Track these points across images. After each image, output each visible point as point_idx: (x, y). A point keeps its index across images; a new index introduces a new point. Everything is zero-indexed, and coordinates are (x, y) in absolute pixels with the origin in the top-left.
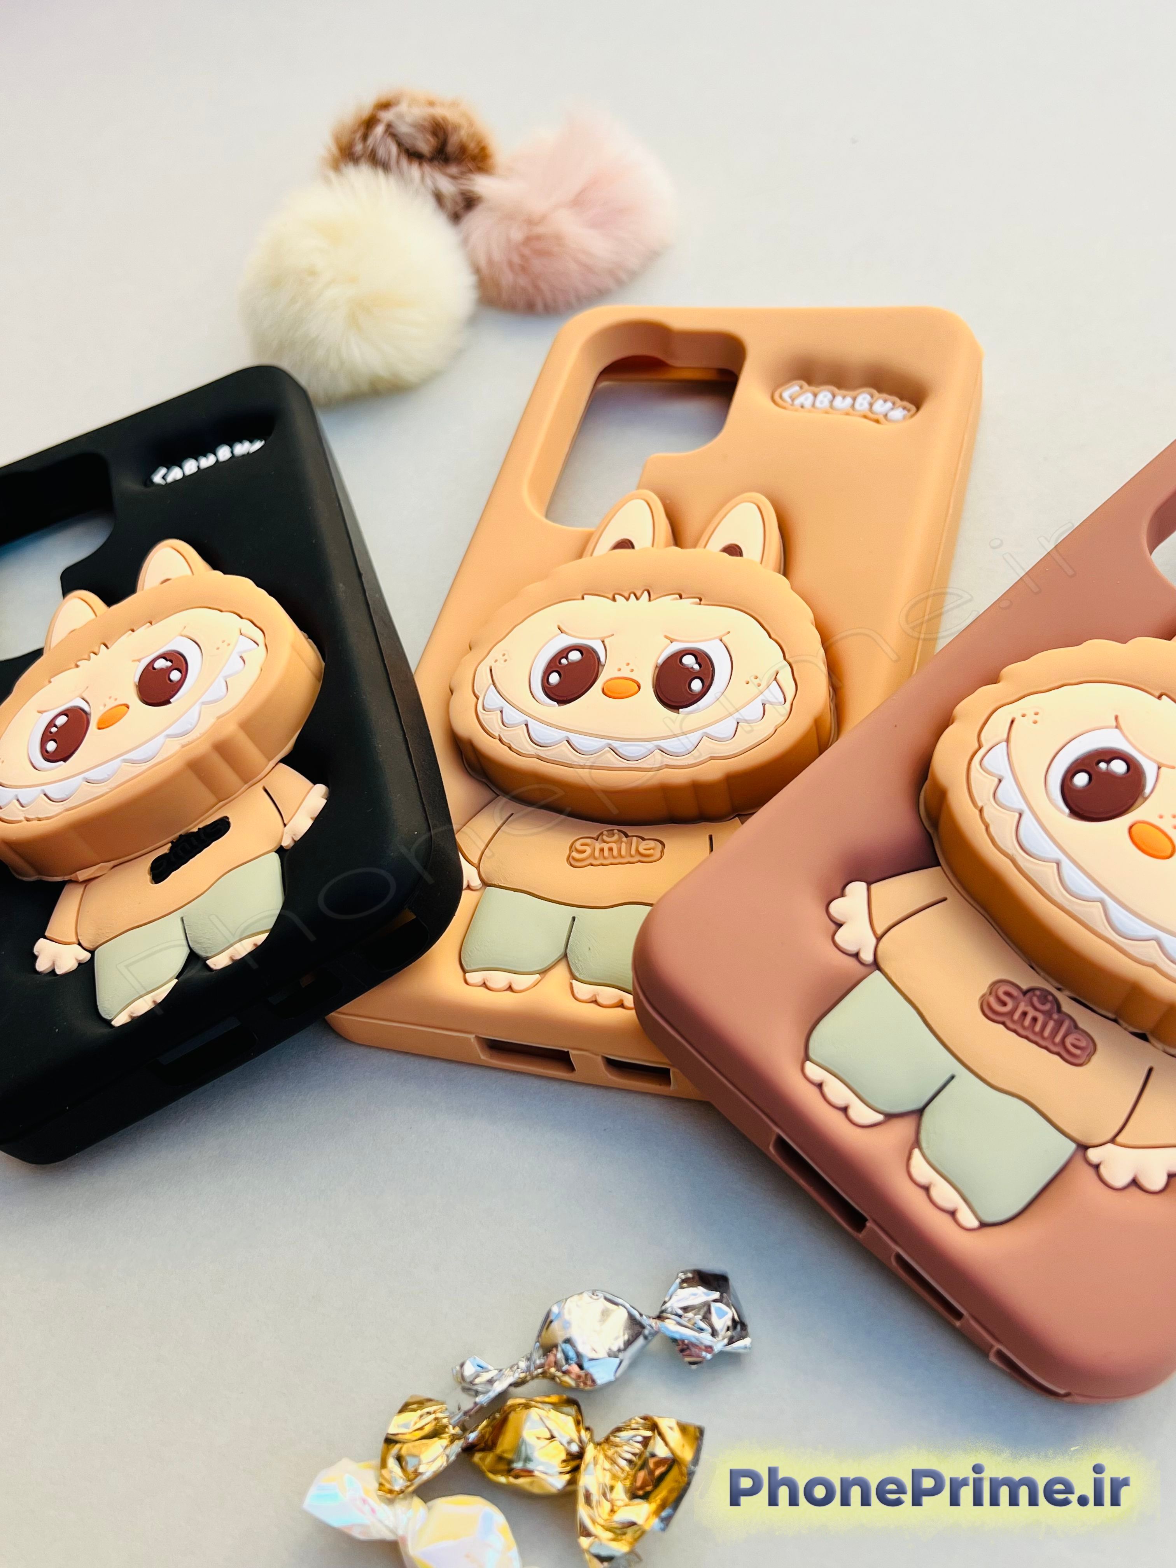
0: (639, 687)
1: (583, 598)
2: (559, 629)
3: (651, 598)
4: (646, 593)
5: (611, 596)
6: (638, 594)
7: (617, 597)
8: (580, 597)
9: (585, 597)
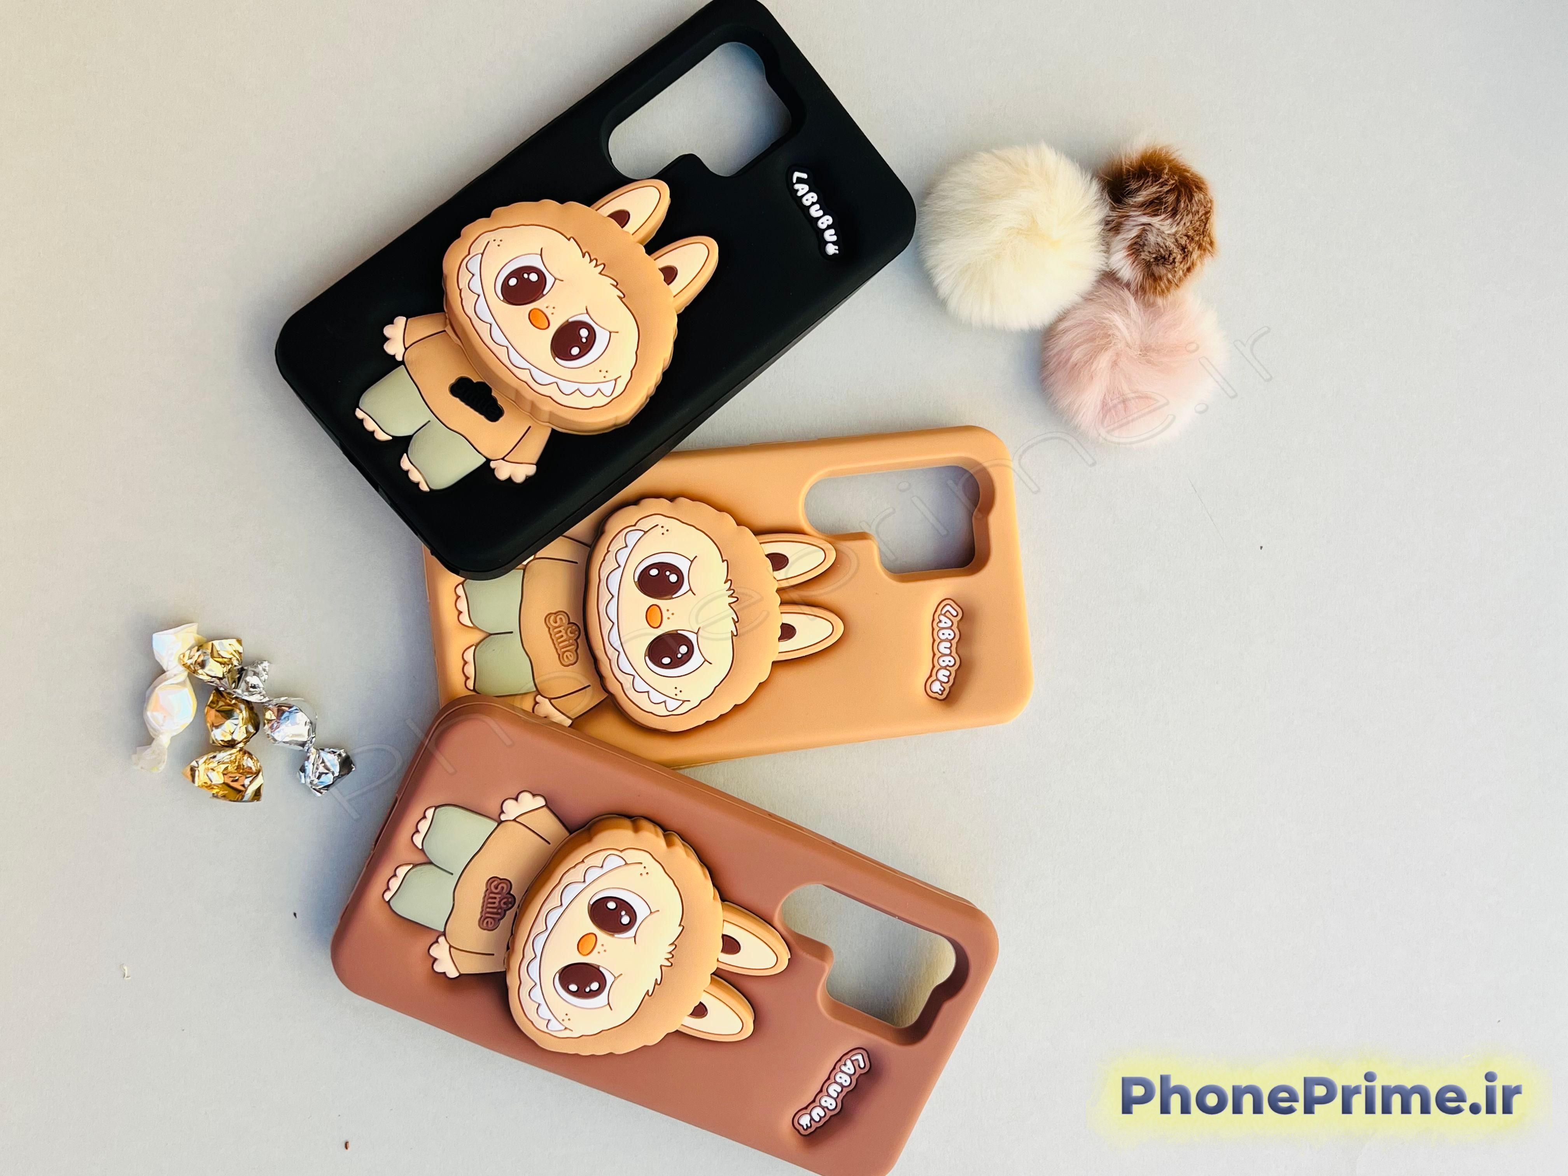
0: (657, 628)
1: (723, 561)
2: (696, 557)
3: (732, 605)
4: (736, 599)
5: (729, 578)
6: (733, 595)
7: (729, 582)
8: (724, 559)
9: (726, 562)
